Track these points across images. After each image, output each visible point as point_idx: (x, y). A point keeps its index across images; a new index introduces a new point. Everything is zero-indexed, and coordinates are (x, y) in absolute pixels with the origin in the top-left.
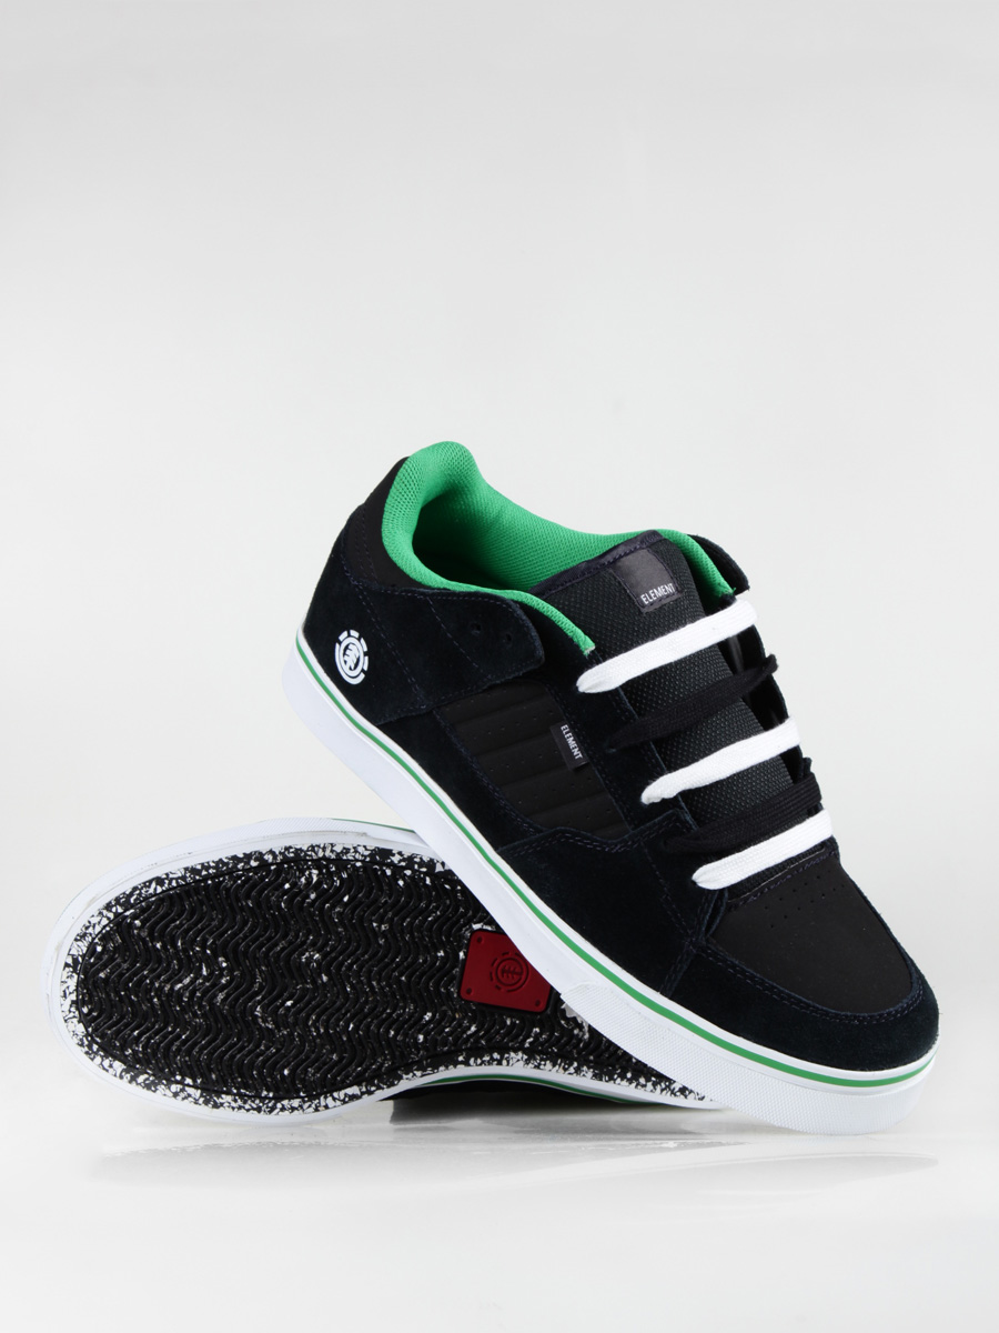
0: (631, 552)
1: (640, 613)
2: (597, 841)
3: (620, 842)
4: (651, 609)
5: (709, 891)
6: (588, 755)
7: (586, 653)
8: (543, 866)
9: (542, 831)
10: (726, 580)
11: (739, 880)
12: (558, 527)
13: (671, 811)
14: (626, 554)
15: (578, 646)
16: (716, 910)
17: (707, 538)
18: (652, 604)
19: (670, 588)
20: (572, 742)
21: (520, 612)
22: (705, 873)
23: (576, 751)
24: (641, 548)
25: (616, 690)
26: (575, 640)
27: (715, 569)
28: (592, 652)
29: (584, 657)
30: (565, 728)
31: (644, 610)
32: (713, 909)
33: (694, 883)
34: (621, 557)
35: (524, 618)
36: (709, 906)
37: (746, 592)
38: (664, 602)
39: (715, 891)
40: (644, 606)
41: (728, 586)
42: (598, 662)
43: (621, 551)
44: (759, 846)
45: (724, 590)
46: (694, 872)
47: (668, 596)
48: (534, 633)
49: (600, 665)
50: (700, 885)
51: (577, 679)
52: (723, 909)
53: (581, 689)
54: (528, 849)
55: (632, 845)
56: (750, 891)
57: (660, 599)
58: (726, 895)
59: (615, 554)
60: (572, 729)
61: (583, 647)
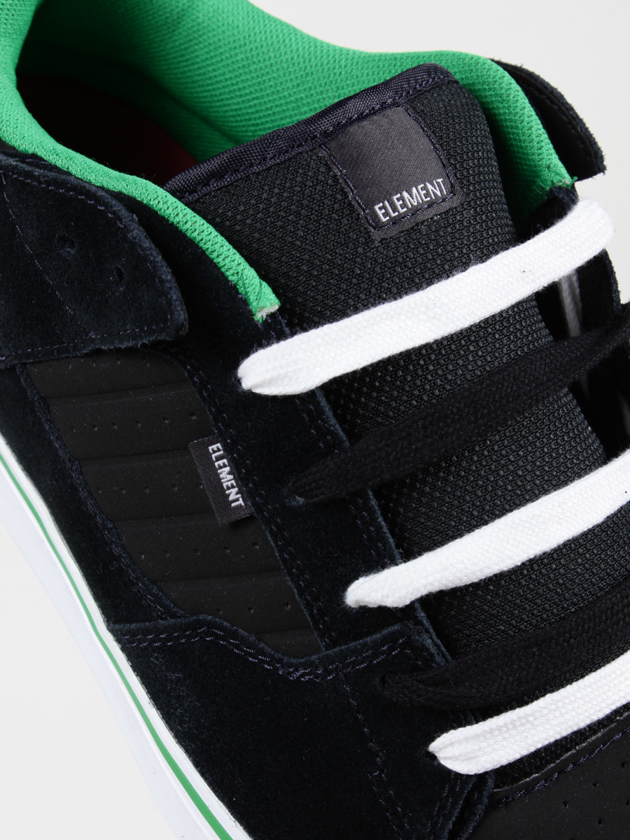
0: (374, 112)
1: (369, 239)
2: (264, 654)
3: (305, 666)
4: (393, 232)
5: (458, 775)
6: (254, 504)
7: (260, 316)
8: (174, 676)
9: (174, 616)
10: (562, 159)
11: (518, 756)
12: (292, 31)
13: (396, 627)
14: (362, 117)
15: (245, 303)
16: (469, 806)
17: (537, 72)
18: (394, 221)
19: (436, 188)
20: (226, 476)
21: (137, 232)
22: (451, 744)
23: (233, 494)
24: (395, 104)
25: (311, 394)
26: (241, 290)
27: (545, 137)
28: (272, 316)
29: (255, 324)
30: (216, 449)
31: (377, 235)
32: (463, 809)
33: (433, 757)
34: (351, 122)
35: (147, 243)
36: (454, 804)
37: (599, 176)
38: (420, 217)
39: (468, 777)
40: (378, 225)
41: (564, 171)
42: (281, 336)
43: (352, 110)
44: (562, 692)
45: (556, 179)
46: (433, 740)
47: (431, 205)
48: (167, 275)
49: (282, 343)
50: (443, 762)
51: (237, 365)
52: (480, 808)
53: (247, 384)
54: (153, 641)
55: (324, 676)
56: (538, 770)
57: (415, 211)
58: (490, 783)
59: (340, 116)
60: (229, 451)
61: (254, 305)
